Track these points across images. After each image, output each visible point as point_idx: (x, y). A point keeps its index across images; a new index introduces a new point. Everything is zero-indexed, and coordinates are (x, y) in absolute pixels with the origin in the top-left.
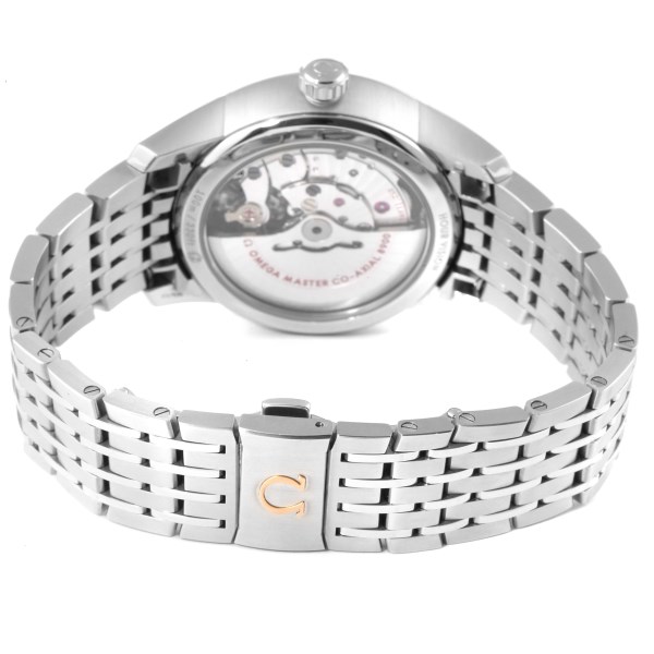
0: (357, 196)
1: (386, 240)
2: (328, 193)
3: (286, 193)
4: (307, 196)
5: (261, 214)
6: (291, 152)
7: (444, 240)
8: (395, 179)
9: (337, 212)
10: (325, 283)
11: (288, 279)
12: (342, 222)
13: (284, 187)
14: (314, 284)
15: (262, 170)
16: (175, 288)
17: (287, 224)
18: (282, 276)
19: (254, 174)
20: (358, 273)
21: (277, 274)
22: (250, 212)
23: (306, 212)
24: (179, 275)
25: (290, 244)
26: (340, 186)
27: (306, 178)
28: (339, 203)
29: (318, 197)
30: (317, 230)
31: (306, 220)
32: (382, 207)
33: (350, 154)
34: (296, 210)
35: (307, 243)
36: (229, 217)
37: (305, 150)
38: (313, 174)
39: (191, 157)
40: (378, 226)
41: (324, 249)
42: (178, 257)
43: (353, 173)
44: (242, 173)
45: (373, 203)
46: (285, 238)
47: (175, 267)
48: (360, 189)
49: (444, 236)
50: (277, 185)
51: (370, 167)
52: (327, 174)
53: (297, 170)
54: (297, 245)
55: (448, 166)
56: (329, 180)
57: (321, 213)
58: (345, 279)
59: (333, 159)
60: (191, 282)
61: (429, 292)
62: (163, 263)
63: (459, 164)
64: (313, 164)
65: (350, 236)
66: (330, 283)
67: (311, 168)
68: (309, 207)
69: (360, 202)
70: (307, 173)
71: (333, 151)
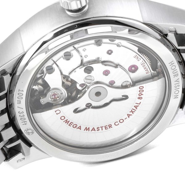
0: (116, 66)
1: (141, 90)
2: (98, 69)
3: (73, 77)
4: (86, 75)
5: (62, 94)
6: (68, 50)
7: (176, 78)
8: (136, 49)
9: (106, 80)
10: (110, 126)
11: (87, 129)
12: (111, 84)
13: (70, 73)
14: (104, 128)
15: (54, 66)
16: (24, 154)
17: (79, 96)
18: (83, 128)
19: (50, 70)
20: (129, 116)
21: (80, 128)
22: (54, 95)
23: (88, 85)
24: (23, 145)
25: (84, 107)
26: (103, 62)
27: (82, 64)
28: (106, 73)
29: (93, 73)
30: (98, 94)
31: (90, 89)
32: (133, 69)
33: (105, 40)
34: (82, 85)
35: (94, 104)
36: (43, 101)
37: (76, 46)
38: (85, 60)
39: (9, 71)
40: (134, 83)
41: (106, 105)
42: (20, 135)
43: (110, 52)
44: (43, 73)
45: (127, 68)
46: (81, 103)
47: (20, 141)
48: (116, 62)
49: (176, 75)
50: (66, 73)
51: (118, 46)
52: (94, 58)
53: (76, 60)
54: (89, 106)
55: (165, 31)
56: (97, 61)
57: (97, 83)
58: (122, 121)
59: (95, 47)
60: (32, 148)
61: (176, 113)
62: (11, 141)
63: (172, 28)
64: (83, 54)
65: (119, 93)
66: (113, 126)
67: (83, 56)
68: (89, 81)
69: (119, 69)
70: (82, 61)
71: (93, 41)
